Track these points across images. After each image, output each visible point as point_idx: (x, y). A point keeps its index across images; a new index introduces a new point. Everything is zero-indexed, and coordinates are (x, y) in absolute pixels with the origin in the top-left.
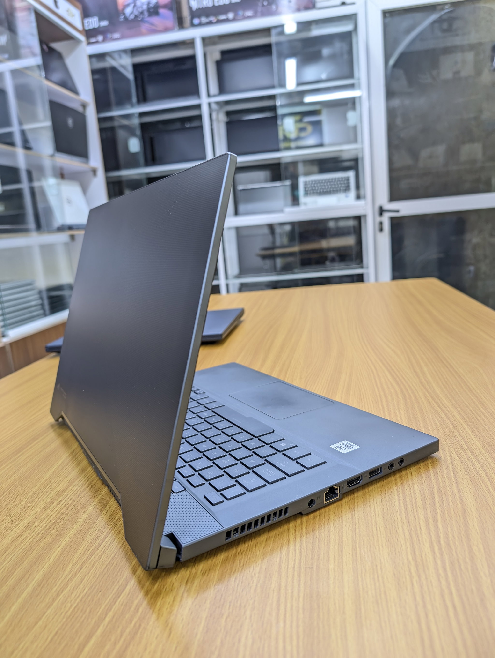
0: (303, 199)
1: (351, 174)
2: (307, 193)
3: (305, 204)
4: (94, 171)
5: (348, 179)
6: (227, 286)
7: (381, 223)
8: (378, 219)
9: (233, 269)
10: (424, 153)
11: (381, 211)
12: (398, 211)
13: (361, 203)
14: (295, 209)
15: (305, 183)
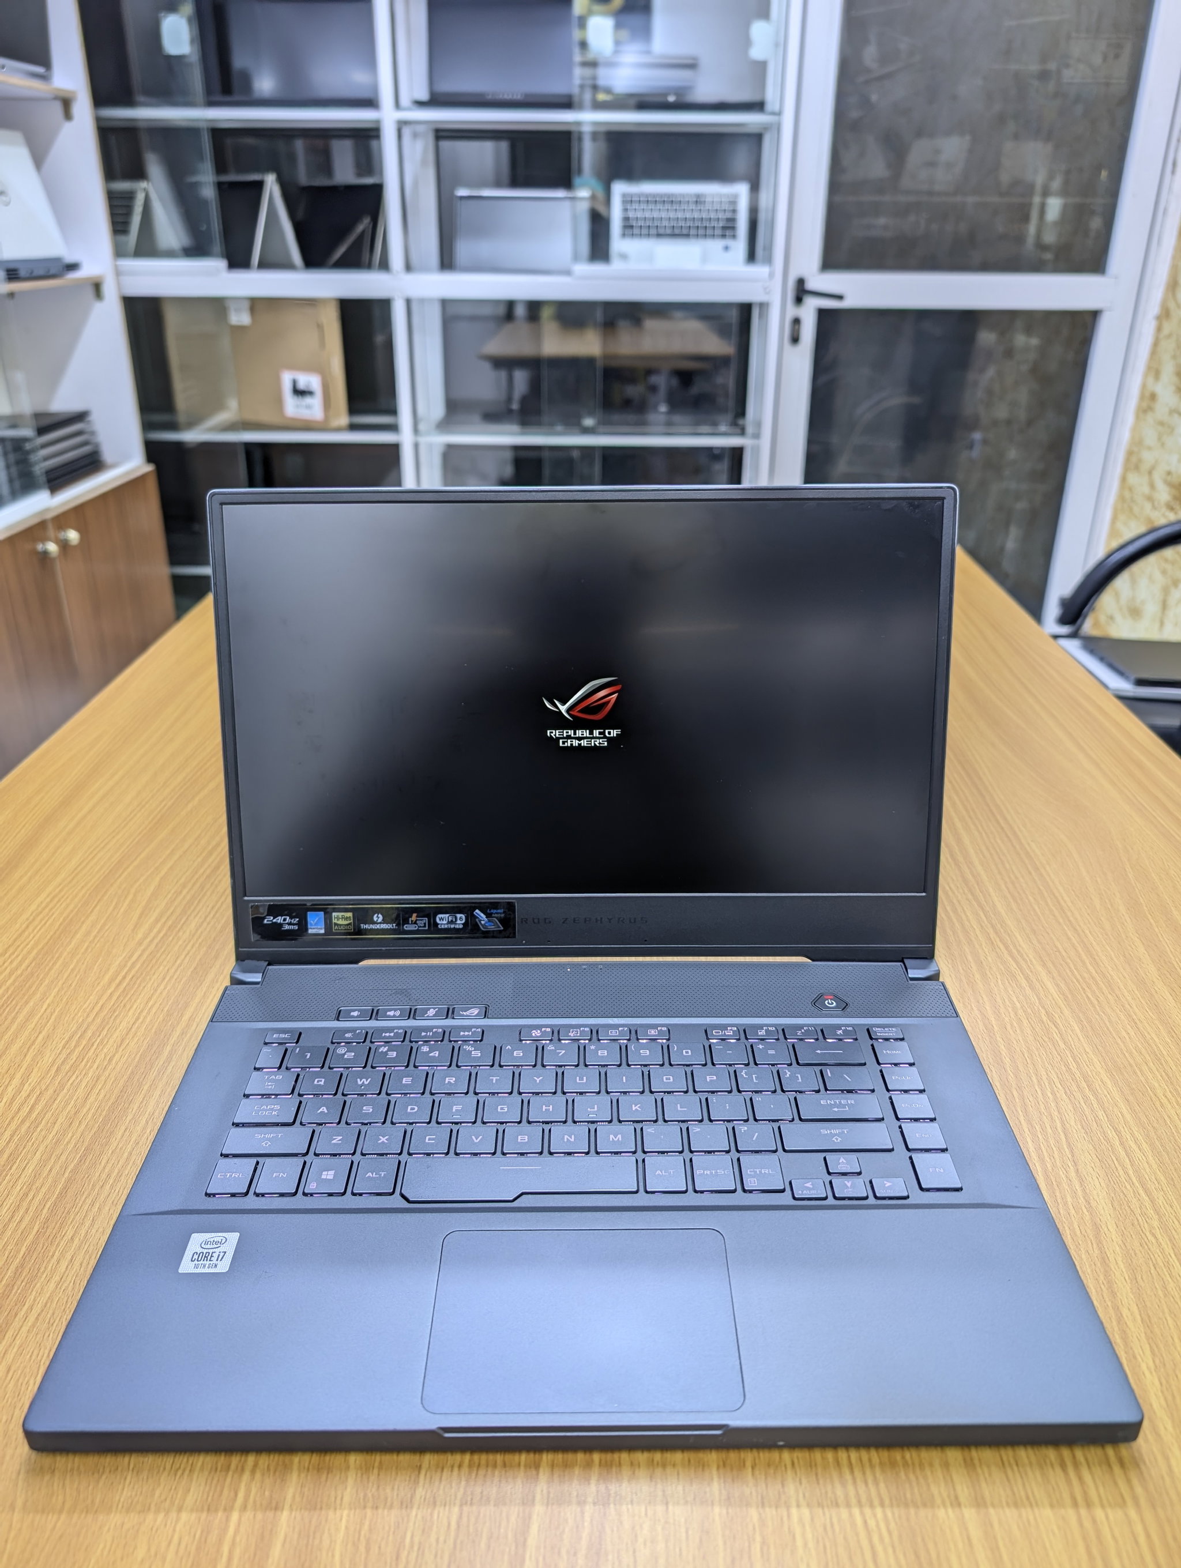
0: (618, 244)
1: (741, 190)
2: (629, 228)
3: (624, 257)
4: (66, 103)
5: (733, 202)
6: (416, 446)
7: (797, 322)
8: (792, 311)
9: (434, 406)
10: (918, 152)
11: (801, 292)
12: (840, 297)
13: (759, 270)
14: (598, 268)
15: (628, 201)
